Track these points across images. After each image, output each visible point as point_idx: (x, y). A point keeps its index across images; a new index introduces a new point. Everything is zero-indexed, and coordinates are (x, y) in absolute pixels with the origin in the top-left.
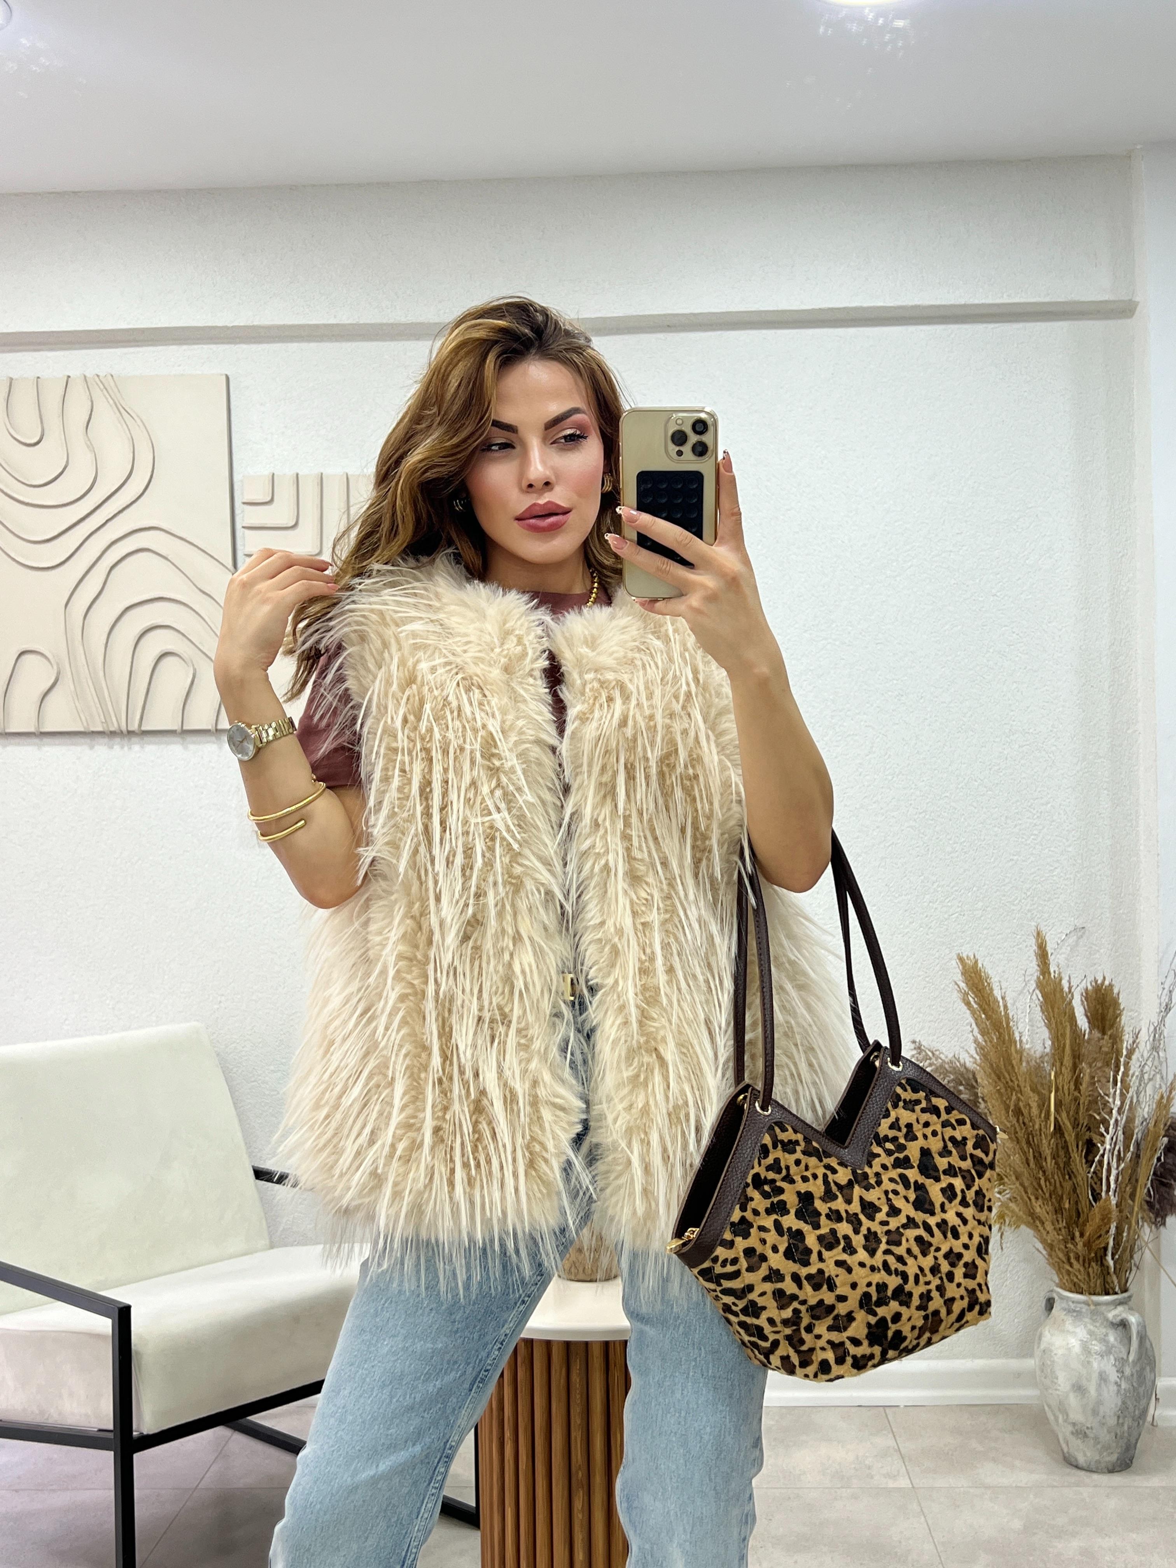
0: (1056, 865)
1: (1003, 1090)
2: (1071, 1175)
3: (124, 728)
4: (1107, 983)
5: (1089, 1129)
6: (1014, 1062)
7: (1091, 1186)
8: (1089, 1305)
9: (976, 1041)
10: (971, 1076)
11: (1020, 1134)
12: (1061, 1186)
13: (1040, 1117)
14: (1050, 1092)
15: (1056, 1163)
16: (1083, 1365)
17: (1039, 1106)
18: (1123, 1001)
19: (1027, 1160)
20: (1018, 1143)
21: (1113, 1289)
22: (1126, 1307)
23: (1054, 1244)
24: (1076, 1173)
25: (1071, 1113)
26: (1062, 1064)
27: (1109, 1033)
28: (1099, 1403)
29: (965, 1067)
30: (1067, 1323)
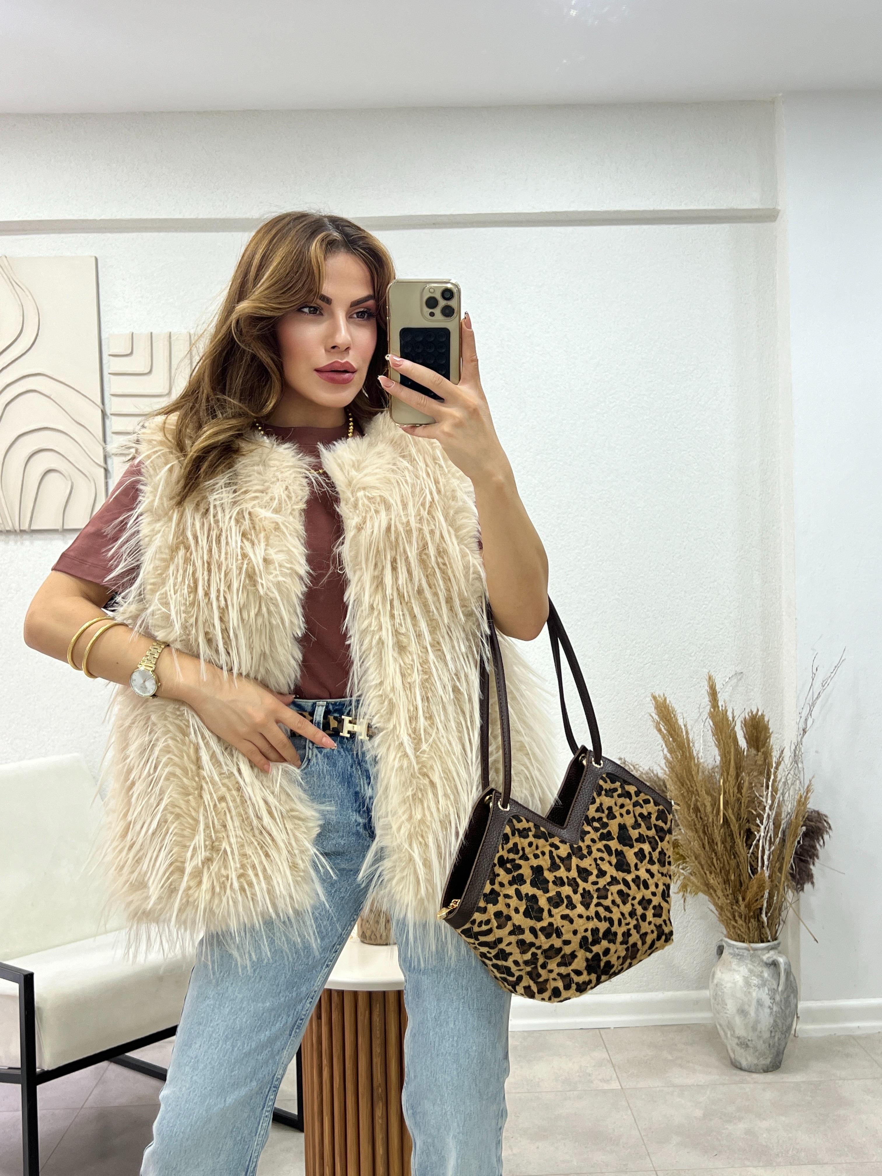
0: (721, 626)
1: (685, 794)
2: (735, 855)
3: (17, 528)
4: (760, 713)
5: (748, 821)
6: (693, 773)
7: (750, 863)
8: (749, 951)
9: (665, 758)
10: (662, 783)
11: (698, 826)
12: (729, 863)
13: (713, 813)
14: (720, 795)
15: (725, 847)
16: (745, 995)
17: (712, 805)
18: (772, 727)
19: (703, 844)
20: (696, 832)
21: (767, 938)
22: (777, 951)
23: (724, 906)
24: (739, 853)
26: (728, 774)
27: (762, 750)
28: (757, 1022)
29: (658, 777)
30: (733, 964)
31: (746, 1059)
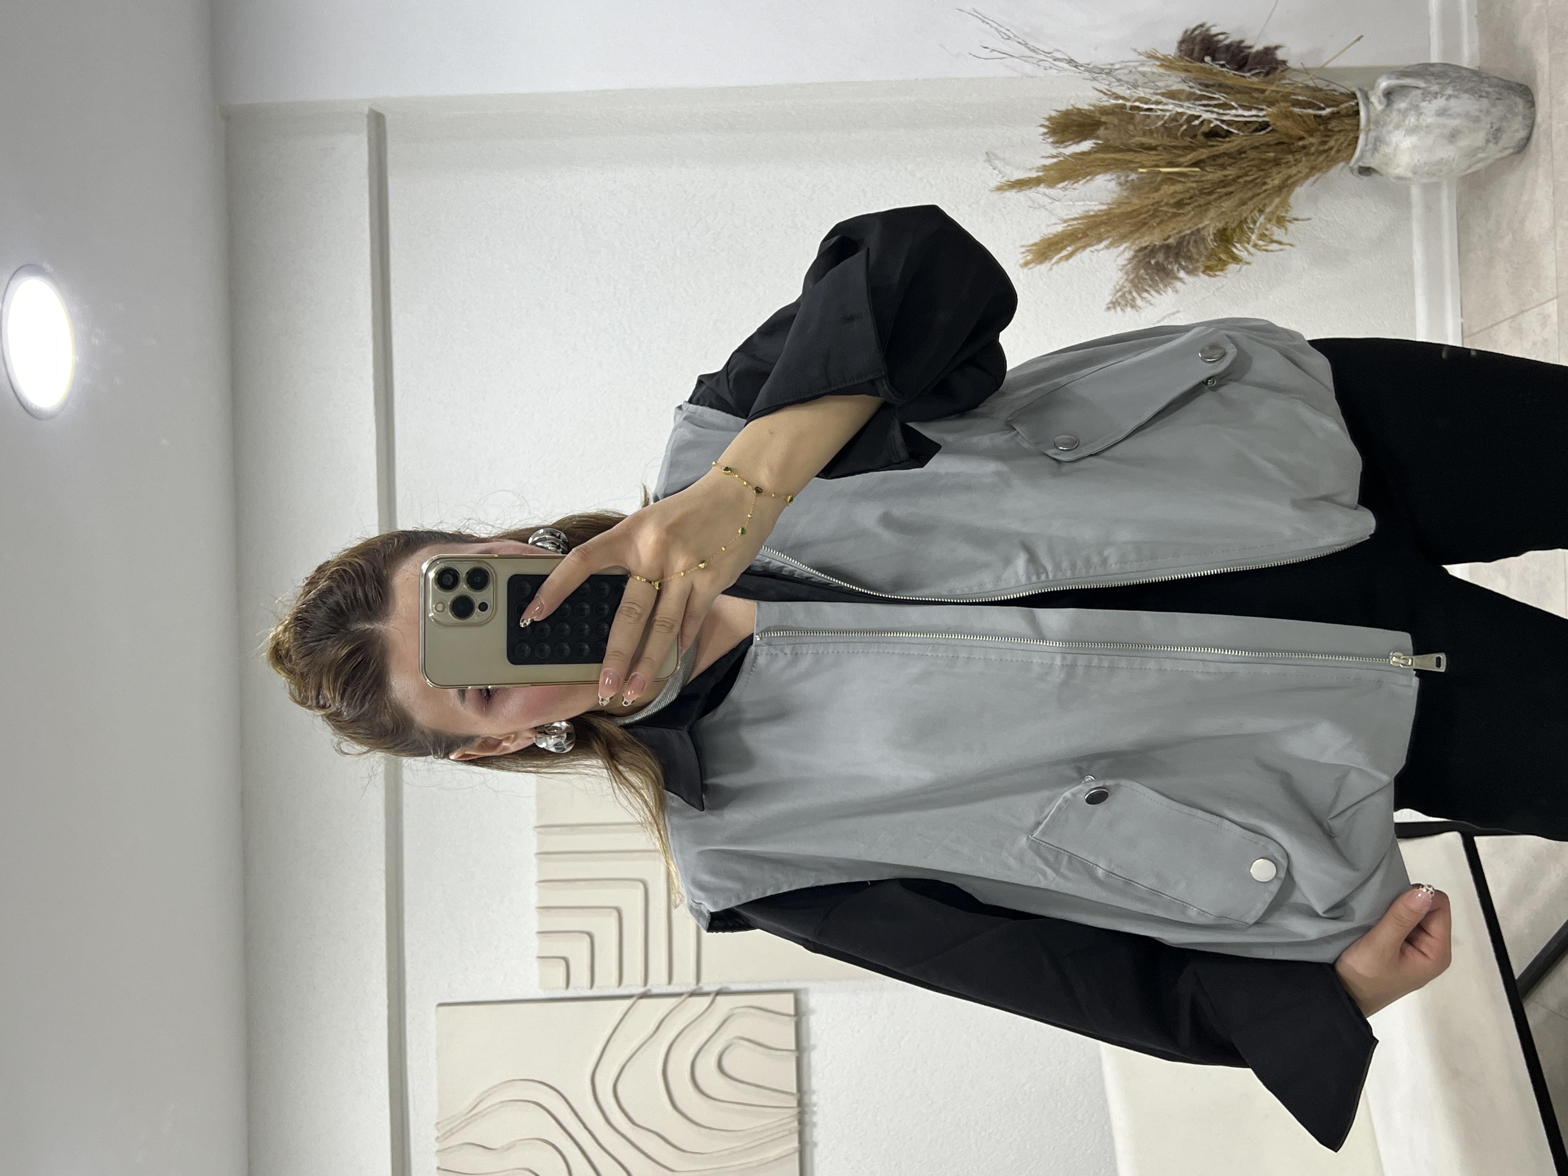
2: (1241, 152)
3: (795, 1111)
4: (1047, 123)
5: (1196, 135)
6: (1129, 209)
7: (1252, 132)
8: (1370, 130)
9: (1107, 247)
10: (1141, 253)
11: (1202, 201)
13: (1184, 182)
14: (1160, 172)
15: (1230, 165)
16: (1430, 133)
17: (1173, 184)
18: (1064, 107)
19: (1227, 194)
20: (1209, 204)
21: (1353, 106)
22: (1370, 92)
23: (1309, 165)
24: (1239, 147)
25: (1181, 152)
26: (1131, 162)
27: (1099, 119)
28: (1467, 116)
30: (1387, 150)
31: (1515, 132)
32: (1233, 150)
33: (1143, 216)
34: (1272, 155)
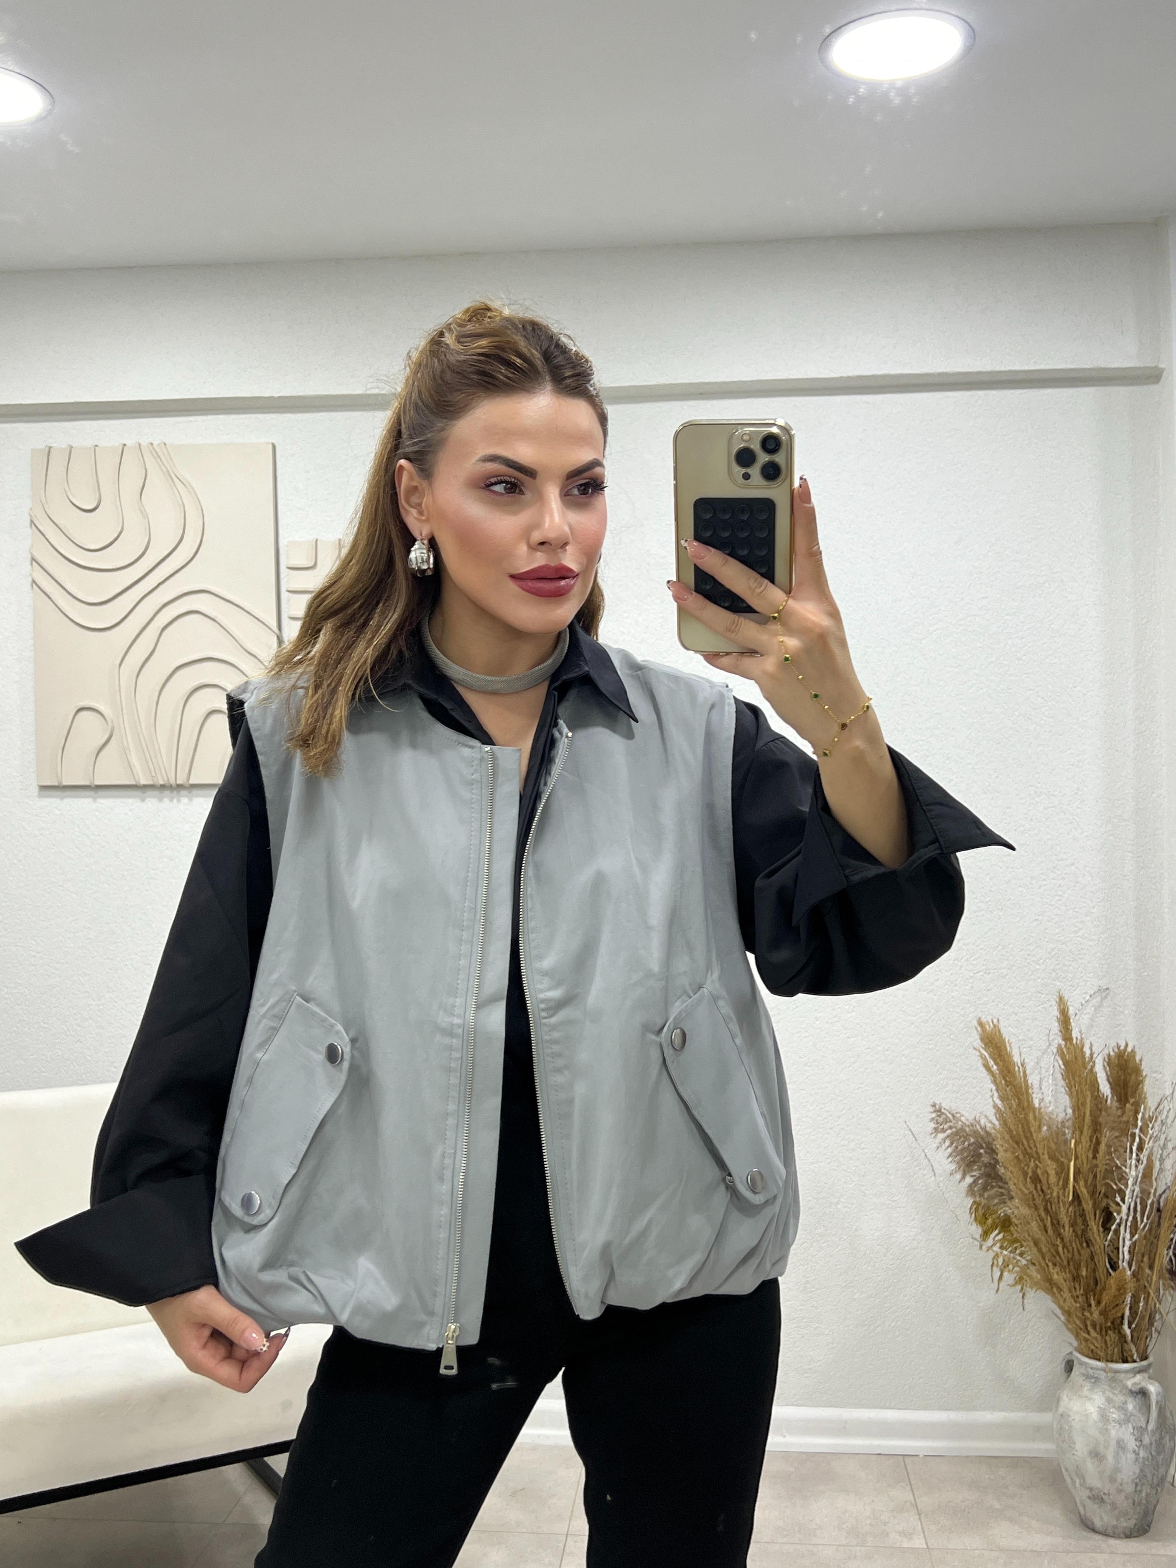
0: (1080, 926)
1: (1021, 1157)
2: (1089, 1243)
3: (172, 782)
4: (1129, 1049)
6: (1032, 1129)
7: (1109, 1255)
8: (1106, 1372)
9: (995, 1106)
10: (990, 1140)
11: (1038, 1201)
13: (1059, 1184)
14: (1070, 1161)
15: (1074, 1231)
16: (1100, 1432)
17: (1057, 1173)
18: (1145, 1069)
19: (1045, 1226)
20: (1036, 1209)
21: (1132, 1356)
22: (1146, 1375)
23: (1072, 1311)
24: (1093, 1240)
25: (1089, 1182)
26: (1082, 1130)
27: (1132, 1101)
28: (1117, 1470)
29: (987, 1132)
30: (1085, 1389)
31: (1101, 1517)
32: (1090, 1234)
33: (1025, 1143)
34: (1084, 1273)
